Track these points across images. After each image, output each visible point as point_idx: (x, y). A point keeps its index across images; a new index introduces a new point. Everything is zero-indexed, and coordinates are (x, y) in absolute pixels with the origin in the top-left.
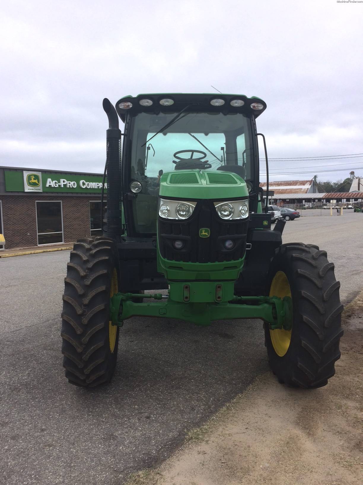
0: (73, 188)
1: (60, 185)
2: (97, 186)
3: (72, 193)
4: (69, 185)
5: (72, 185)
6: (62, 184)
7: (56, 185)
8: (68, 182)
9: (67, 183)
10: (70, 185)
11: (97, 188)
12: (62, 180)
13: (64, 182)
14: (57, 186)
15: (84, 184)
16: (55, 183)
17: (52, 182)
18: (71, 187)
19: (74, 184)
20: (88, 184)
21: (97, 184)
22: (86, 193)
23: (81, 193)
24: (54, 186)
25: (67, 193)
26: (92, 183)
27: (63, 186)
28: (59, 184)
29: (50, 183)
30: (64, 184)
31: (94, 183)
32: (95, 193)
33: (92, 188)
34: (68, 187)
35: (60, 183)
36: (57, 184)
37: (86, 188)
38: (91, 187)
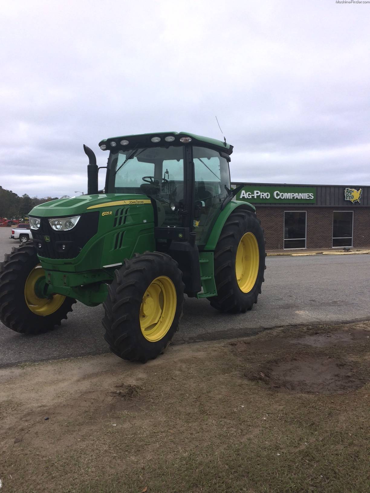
0: (266, 198)
1: (254, 196)
2: (292, 196)
3: (265, 204)
4: (262, 197)
5: (265, 196)
6: (255, 195)
7: (249, 197)
8: (262, 193)
9: (260, 194)
10: (264, 196)
11: (292, 198)
12: (255, 192)
13: (257, 193)
14: (251, 197)
15: (278, 195)
16: (249, 194)
17: (246, 194)
18: (264, 198)
19: (267, 195)
20: (282, 195)
21: (292, 195)
22: (280, 204)
23: (275, 204)
24: (247, 197)
25: (261, 204)
26: (286, 194)
27: (256, 197)
28: (252, 195)
29: (243, 194)
30: (257, 196)
31: (289, 194)
32: (294, 203)
33: (287, 199)
34: (261, 198)
35: (254, 194)
36: (251, 196)
37: (280, 198)
38: (285, 197)
